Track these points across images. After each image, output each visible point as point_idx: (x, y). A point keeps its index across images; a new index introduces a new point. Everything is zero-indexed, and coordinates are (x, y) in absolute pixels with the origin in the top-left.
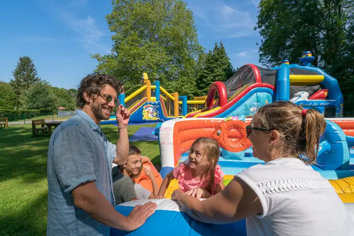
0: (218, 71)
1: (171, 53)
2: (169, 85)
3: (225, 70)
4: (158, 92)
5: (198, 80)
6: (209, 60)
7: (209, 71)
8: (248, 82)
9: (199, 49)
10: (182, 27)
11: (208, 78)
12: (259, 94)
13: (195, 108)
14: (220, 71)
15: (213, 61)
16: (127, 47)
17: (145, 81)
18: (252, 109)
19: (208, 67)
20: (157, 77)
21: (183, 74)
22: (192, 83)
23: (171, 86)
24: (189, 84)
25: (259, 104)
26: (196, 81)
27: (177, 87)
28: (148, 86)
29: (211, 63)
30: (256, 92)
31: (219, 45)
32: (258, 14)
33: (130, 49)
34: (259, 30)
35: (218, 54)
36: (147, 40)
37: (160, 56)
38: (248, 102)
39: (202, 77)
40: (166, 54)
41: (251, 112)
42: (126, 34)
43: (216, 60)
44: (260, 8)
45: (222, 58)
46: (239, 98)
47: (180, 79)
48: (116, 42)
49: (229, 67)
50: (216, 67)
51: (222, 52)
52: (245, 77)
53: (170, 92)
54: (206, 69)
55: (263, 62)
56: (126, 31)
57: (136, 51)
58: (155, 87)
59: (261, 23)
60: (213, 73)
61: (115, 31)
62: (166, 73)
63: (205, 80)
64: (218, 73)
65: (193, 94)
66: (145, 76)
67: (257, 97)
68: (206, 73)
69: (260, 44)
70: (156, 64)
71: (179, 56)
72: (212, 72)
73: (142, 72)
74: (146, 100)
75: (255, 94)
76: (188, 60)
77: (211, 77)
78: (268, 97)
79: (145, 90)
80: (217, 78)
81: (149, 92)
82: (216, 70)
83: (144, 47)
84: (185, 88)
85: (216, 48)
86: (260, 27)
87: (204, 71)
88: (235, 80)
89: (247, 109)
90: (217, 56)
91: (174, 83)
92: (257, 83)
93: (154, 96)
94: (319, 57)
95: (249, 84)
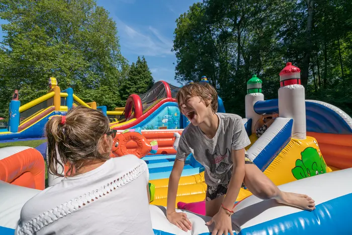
0: (141, 83)
1: (90, 59)
2: (86, 93)
3: (147, 83)
4: (70, 100)
5: (121, 90)
6: (132, 72)
7: (132, 82)
8: (160, 97)
9: (122, 60)
10: (103, 34)
11: (131, 89)
12: (169, 107)
13: (116, 119)
14: (142, 83)
15: (136, 73)
16: (26, 42)
17: (53, 87)
18: (164, 121)
19: (132, 78)
20: (72, 83)
21: (104, 82)
22: (114, 93)
23: (89, 95)
24: (111, 94)
25: (170, 116)
26: (119, 91)
27: (96, 97)
28: (57, 93)
29: (134, 75)
30: (167, 105)
31: (141, 59)
32: (174, 39)
33: (33, 47)
34: (175, 52)
35: (141, 67)
36: (59, 40)
37: (76, 60)
38: (160, 115)
39: (125, 87)
40: (84, 60)
41: (163, 123)
42: (27, 26)
43: (139, 73)
44: (175, 35)
45: (144, 72)
46: (153, 111)
47: (101, 88)
48: (10, 34)
49: (151, 80)
50: (138, 79)
51: (144, 66)
52: (158, 92)
53: (86, 101)
54: (129, 80)
55: (177, 80)
56: (26, 23)
57: (41, 50)
58: (66, 94)
59: (176, 46)
60: (136, 85)
61: (9, 19)
62: (84, 79)
63: (128, 91)
64: (141, 85)
65: (116, 104)
66: (53, 81)
67: (168, 110)
68: (129, 84)
69: (176, 64)
70: (70, 69)
71: (100, 63)
72: (135, 83)
73: (50, 76)
74: (54, 109)
75: (167, 107)
76: (110, 69)
77: (134, 89)
78: (177, 110)
79: (52, 98)
80: (140, 90)
81: (58, 101)
82: (139, 82)
83: (54, 47)
84: (106, 98)
85: (139, 62)
86: (175, 50)
87: (127, 82)
88: (150, 94)
89: (160, 121)
90: (140, 69)
91: (93, 92)
92: (168, 98)
93: (66, 105)
94: (217, 81)
95: (162, 99)
